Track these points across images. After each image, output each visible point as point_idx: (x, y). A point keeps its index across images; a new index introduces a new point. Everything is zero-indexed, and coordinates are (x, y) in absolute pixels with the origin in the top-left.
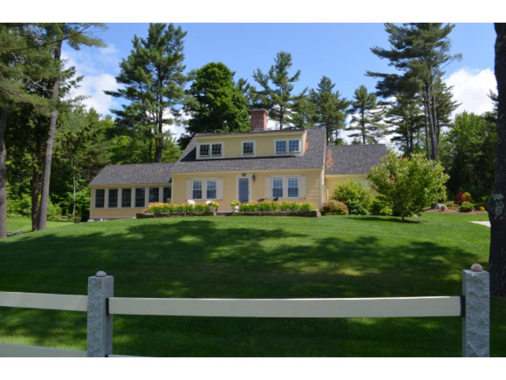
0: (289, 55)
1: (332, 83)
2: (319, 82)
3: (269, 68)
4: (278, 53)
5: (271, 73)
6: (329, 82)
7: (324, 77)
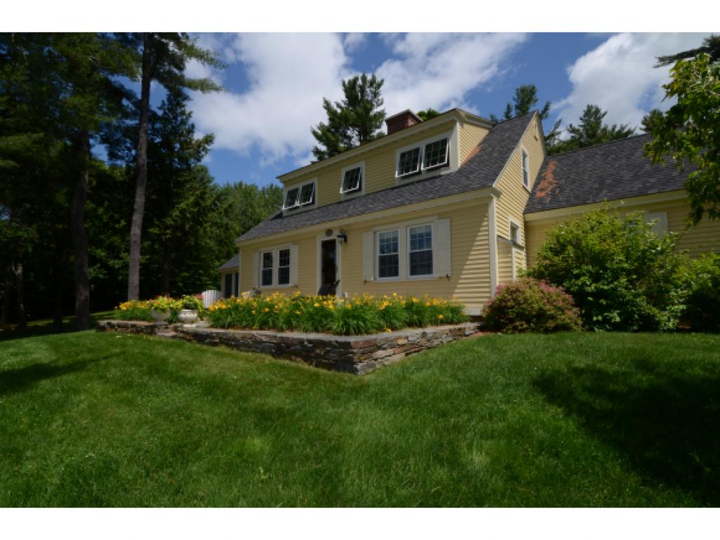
0: (534, 88)
1: (602, 112)
2: (582, 114)
3: (504, 109)
4: (517, 90)
5: (507, 115)
6: (598, 111)
7: (588, 106)
